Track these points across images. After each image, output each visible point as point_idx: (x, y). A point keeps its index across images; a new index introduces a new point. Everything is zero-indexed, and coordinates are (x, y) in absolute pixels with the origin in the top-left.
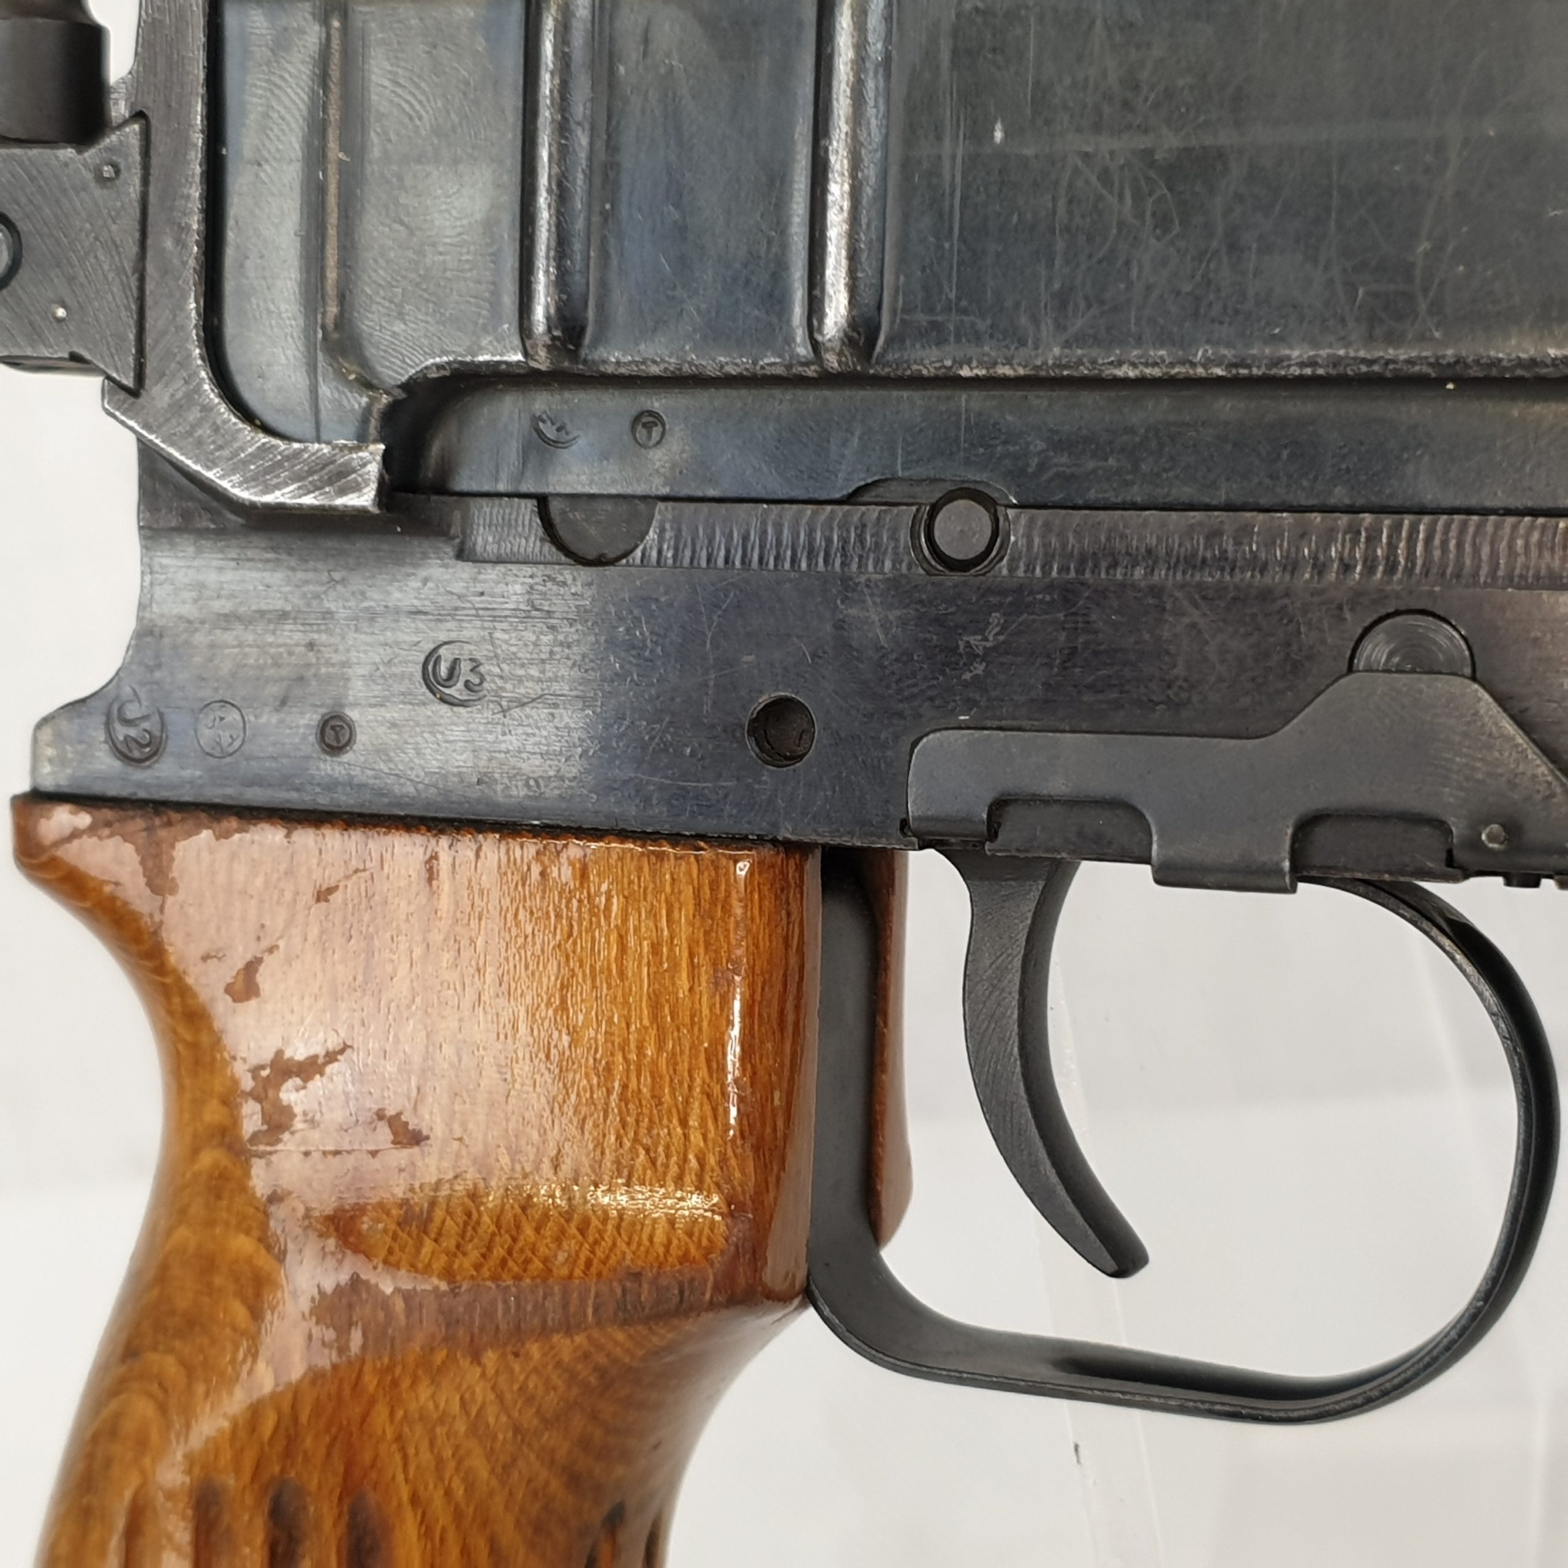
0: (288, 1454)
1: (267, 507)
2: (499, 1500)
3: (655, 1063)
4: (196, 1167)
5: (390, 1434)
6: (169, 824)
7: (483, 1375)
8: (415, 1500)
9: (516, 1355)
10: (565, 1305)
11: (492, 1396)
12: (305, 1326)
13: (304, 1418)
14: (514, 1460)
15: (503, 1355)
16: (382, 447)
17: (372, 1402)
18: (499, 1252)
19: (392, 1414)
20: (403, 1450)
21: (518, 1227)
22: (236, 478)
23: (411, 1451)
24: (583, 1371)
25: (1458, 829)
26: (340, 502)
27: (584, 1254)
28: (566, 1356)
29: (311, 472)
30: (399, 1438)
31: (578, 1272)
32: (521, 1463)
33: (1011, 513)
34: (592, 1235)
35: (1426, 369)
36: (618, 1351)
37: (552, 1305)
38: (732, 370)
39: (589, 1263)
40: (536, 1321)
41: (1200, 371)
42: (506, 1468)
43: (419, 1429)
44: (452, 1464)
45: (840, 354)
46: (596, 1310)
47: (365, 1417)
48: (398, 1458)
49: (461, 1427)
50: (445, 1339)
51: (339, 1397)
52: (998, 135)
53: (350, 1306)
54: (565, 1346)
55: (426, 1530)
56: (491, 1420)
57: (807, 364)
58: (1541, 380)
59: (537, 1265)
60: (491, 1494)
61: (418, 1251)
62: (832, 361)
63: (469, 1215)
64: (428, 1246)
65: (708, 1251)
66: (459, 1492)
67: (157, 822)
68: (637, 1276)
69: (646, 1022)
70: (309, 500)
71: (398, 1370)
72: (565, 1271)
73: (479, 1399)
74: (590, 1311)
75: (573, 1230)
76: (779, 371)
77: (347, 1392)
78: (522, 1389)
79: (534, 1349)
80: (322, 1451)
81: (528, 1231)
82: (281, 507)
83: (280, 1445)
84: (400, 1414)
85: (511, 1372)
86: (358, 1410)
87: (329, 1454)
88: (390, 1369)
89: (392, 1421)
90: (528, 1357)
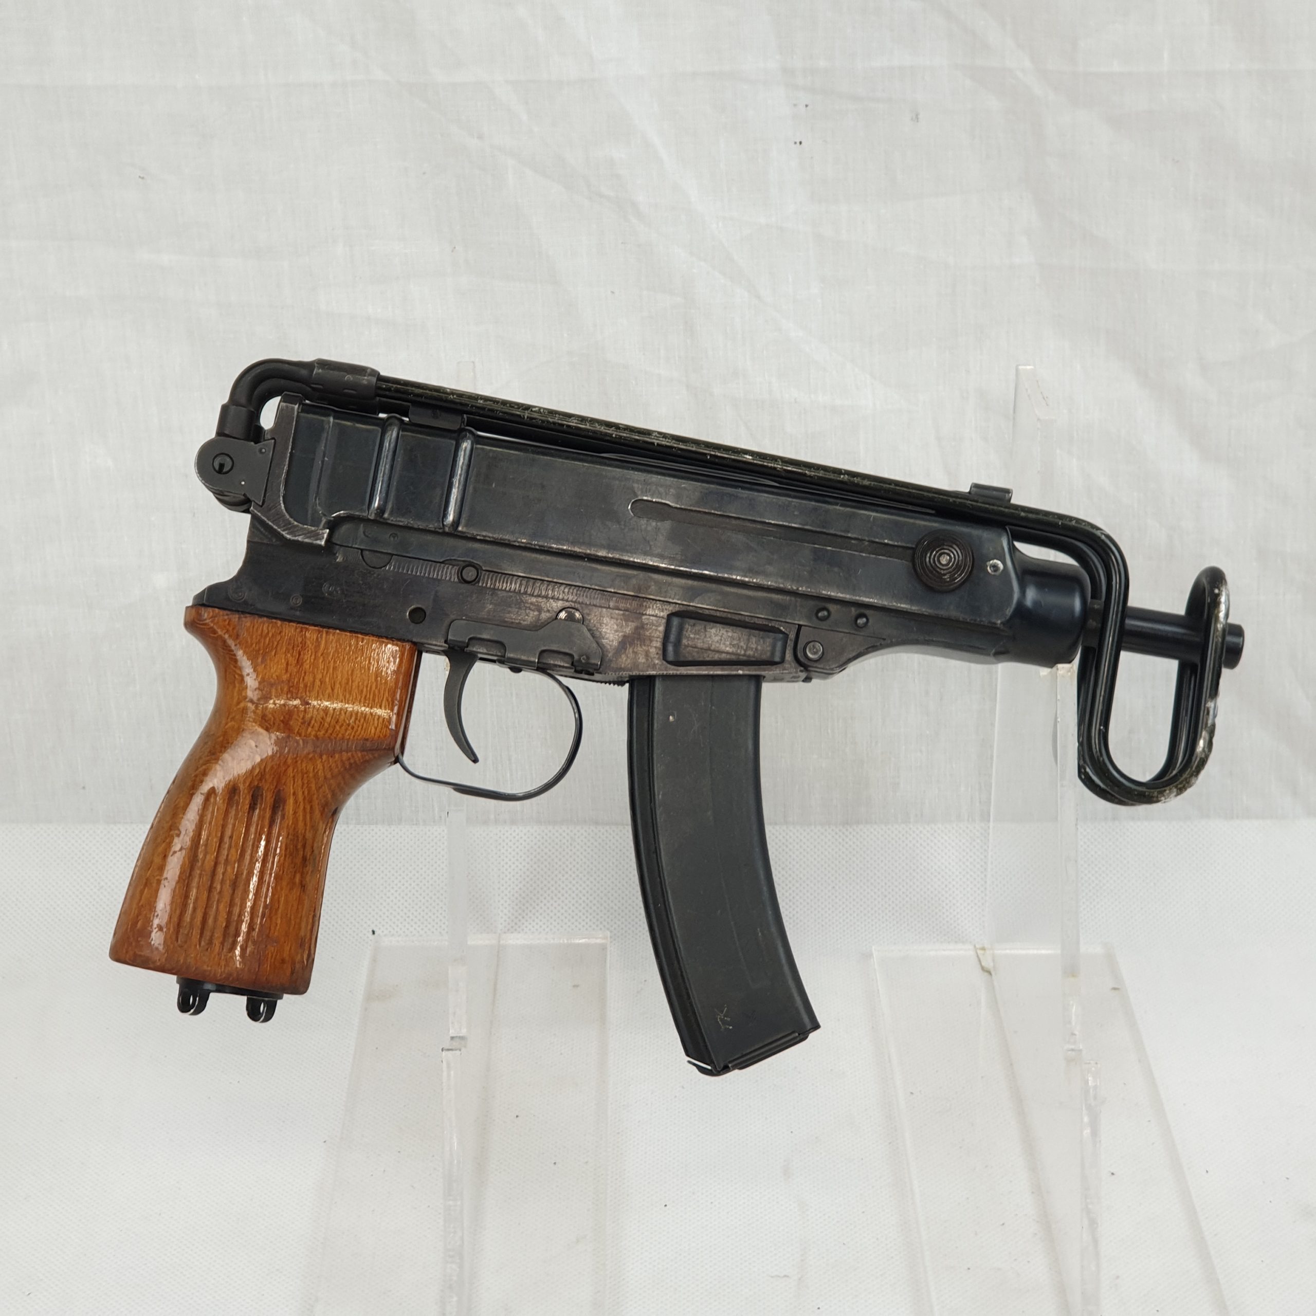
0: (261, 780)
1: (294, 541)
2: (315, 796)
3: (374, 691)
4: (238, 707)
5: (291, 775)
6: (246, 617)
7: (321, 761)
8: (294, 794)
9: (331, 757)
10: (348, 745)
11: (322, 767)
12: (272, 747)
13: (267, 770)
14: (322, 786)
15: (328, 757)
16: (328, 531)
17: (289, 767)
18: (330, 731)
19: (293, 770)
20: (294, 780)
21: (335, 726)
22: (286, 532)
23: (296, 780)
24: (347, 763)
25: (576, 657)
26: (315, 542)
27: (353, 734)
28: (344, 758)
29: (308, 533)
30: (294, 777)
31: (352, 737)
32: (323, 787)
33: (484, 572)
34: (355, 729)
35: (583, 555)
36: (357, 759)
37: (345, 744)
38: (421, 527)
39: (354, 736)
40: (340, 748)
41: (533, 547)
42: (320, 788)
43: (300, 775)
44: (306, 785)
45: (449, 528)
46: (355, 747)
47: (286, 770)
48: (292, 782)
49: (311, 775)
50: (314, 751)
51: (279, 765)
52: (494, 485)
53: (286, 742)
54: (345, 756)
55: (296, 802)
56: (320, 774)
57: (440, 529)
58: (607, 561)
59: (340, 735)
60: (314, 794)
61: (307, 730)
62: (447, 529)
63: (321, 723)
64: (310, 729)
65: (385, 736)
66: (306, 793)
67: (242, 616)
68: (367, 740)
69: (373, 681)
70: (307, 540)
71: (298, 759)
72: (348, 737)
73: (318, 767)
74: (354, 747)
75: (350, 728)
76: (433, 529)
77: (282, 764)
78: (330, 766)
79: (337, 756)
80: (271, 779)
81: (338, 728)
82: (298, 541)
83: (258, 778)
84: (296, 770)
85: (329, 761)
86: (284, 769)
87: (273, 780)
88: (296, 758)
89: (293, 772)
90: (335, 757)
